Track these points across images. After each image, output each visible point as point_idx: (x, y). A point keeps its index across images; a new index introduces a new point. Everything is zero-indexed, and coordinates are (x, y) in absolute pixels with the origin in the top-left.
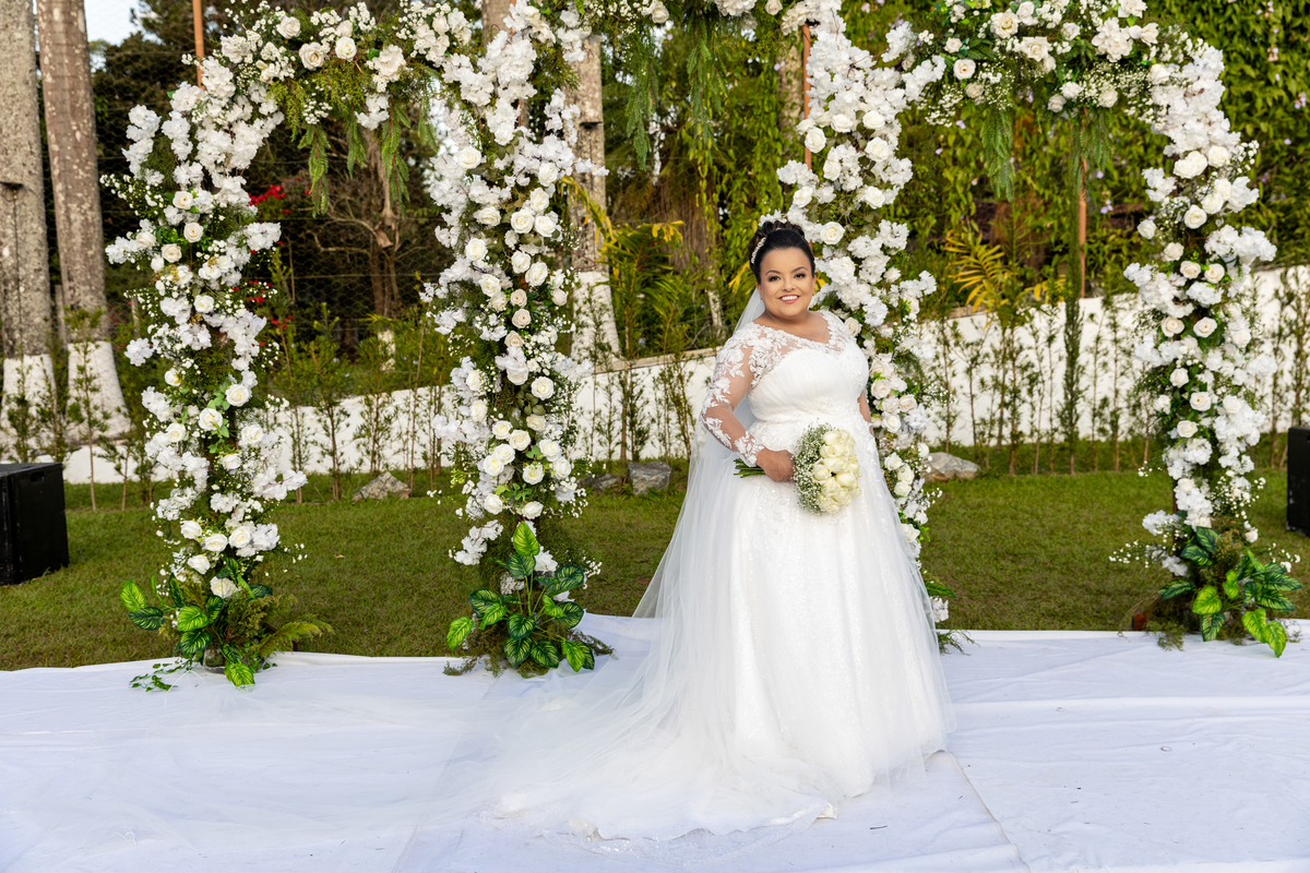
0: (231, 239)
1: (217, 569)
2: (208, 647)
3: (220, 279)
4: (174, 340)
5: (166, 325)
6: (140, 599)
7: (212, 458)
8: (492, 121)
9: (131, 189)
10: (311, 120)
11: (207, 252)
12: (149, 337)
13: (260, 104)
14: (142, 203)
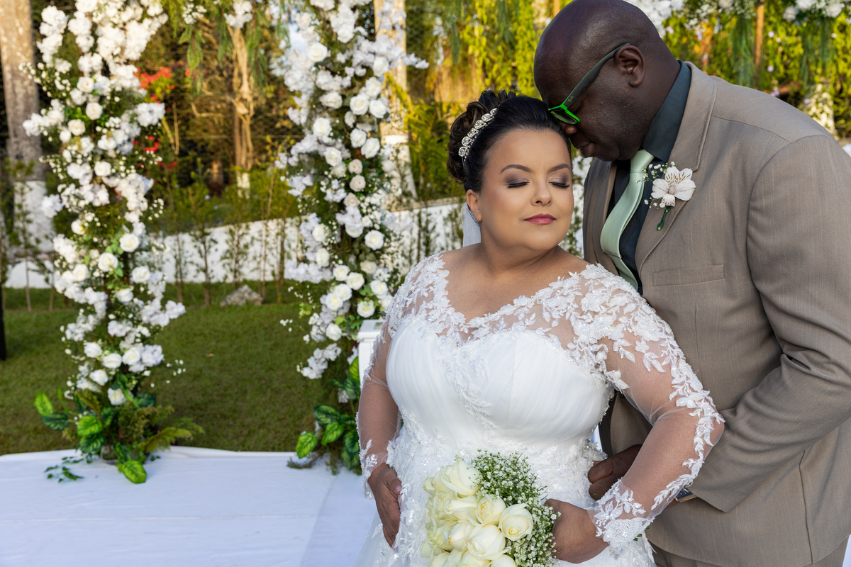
0: (125, 117)
1: (112, 382)
2: (103, 444)
3: (116, 149)
4: (79, 198)
5: (73, 186)
6: (49, 406)
7: (109, 293)
8: (335, 21)
9: (44, 75)
10: (189, 20)
11: (105, 127)
12: (60, 194)
13: (148, 7)
14: (52, 87)
